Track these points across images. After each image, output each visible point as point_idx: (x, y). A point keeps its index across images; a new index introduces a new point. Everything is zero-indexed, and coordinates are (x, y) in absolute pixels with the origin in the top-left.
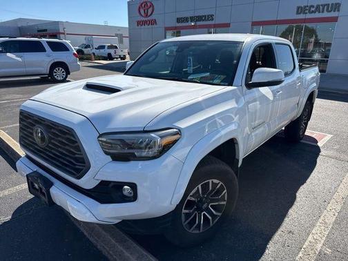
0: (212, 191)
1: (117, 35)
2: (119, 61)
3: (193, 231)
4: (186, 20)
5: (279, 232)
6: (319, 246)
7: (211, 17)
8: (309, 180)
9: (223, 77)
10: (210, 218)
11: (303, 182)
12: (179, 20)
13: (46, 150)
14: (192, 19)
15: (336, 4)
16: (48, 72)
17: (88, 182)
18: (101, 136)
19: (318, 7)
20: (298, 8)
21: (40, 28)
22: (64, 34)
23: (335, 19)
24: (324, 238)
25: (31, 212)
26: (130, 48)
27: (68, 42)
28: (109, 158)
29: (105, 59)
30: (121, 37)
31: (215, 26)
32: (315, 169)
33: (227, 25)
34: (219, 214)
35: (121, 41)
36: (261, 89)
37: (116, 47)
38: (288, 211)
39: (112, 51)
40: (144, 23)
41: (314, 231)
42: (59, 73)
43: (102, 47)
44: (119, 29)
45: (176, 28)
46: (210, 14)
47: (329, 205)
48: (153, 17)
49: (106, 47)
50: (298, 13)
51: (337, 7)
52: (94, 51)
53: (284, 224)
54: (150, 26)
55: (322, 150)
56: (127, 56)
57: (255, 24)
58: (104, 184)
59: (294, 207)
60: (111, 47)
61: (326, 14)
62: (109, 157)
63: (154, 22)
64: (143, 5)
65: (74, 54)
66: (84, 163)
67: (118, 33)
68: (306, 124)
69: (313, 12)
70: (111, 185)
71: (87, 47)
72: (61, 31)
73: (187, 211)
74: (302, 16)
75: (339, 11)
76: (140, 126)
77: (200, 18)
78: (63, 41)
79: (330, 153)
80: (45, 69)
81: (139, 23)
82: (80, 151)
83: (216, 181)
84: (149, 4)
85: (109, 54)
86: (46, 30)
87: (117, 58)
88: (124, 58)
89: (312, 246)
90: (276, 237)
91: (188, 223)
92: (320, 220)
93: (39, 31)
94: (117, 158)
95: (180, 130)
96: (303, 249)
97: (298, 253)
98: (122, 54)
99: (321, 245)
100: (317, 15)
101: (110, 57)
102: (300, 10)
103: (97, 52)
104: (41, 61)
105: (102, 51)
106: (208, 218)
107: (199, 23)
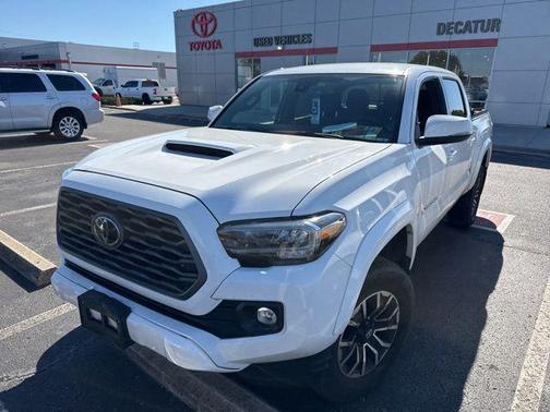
0: (381, 309)
1: (155, 65)
2: (162, 105)
3: (353, 375)
4: (268, 41)
5: (475, 368)
6: (539, 386)
7: (307, 38)
8: (498, 286)
9: (378, 129)
10: (376, 352)
11: (491, 289)
12: (257, 42)
13: (118, 254)
14: (278, 40)
15: (495, 20)
16: (50, 125)
17: (200, 303)
18: (221, 227)
19: (468, 23)
20: (440, 25)
21: (27, 53)
22: (67, 62)
23: (493, 43)
24: (543, 373)
25: (69, 359)
26: (180, 86)
27: (82, 75)
28: (235, 263)
29: (138, 102)
30: (162, 68)
31: (313, 51)
32: (503, 268)
33: (333, 51)
34: (388, 345)
35: (162, 75)
36: (434, 148)
37: (156, 84)
38: (480, 334)
39: (149, 90)
40: (202, 45)
41: (525, 363)
42: (69, 127)
43: (134, 84)
44: (159, 54)
45: (253, 54)
46: (307, 32)
47: (538, 321)
48: (215, 37)
49: (140, 84)
50: (439, 33)
51: (495, 24)
52: (119, 89)
53: (480, 355)
54: (211, 50)
55: (505, 238)
56: (175, 98)
57: (375, 48)
58: (227, 306)
59: (487, 327)
60: (148, 84)
61: (480, 36)
62: (236, 261)
63: (217, 45)
64: (199, 18)
65: (94, 95)
66: (196, 272)
67: (158, 61)
68: (478, 200)
69: (461, 31)
70: (239, 308)
71: (107, 83)
72: (63, 58)
73: (345, 344)
74: (445, 38)
75: (498, 30)
76: (284, 209)
77: (290, 39)
78: (76, 74)
79: (519, 242)
80: (46, 120)
81: (193, 46)
82: (189, 253)
83: (385, 294)
84: (208, 16)
85: (145, 96)
86: (36, 57)
87: (158, 101)
88: (168, 101)
89: (529, 386)
90: (473, 375)
91: (347, 362)
92: (531, 345)
93: (23, 58)
94: (248, 262)
95: (343, 213)
96: (517, 392)
97: (512, 399)
98: (166, 95)
99: (541, 384)
100: (467, 36)
101: (146, 100)
102: (443, 28)
103: (125, 92)
104: (38, 107)
105: (133, 89)
106: (373, 353)
107: (288, 47)
